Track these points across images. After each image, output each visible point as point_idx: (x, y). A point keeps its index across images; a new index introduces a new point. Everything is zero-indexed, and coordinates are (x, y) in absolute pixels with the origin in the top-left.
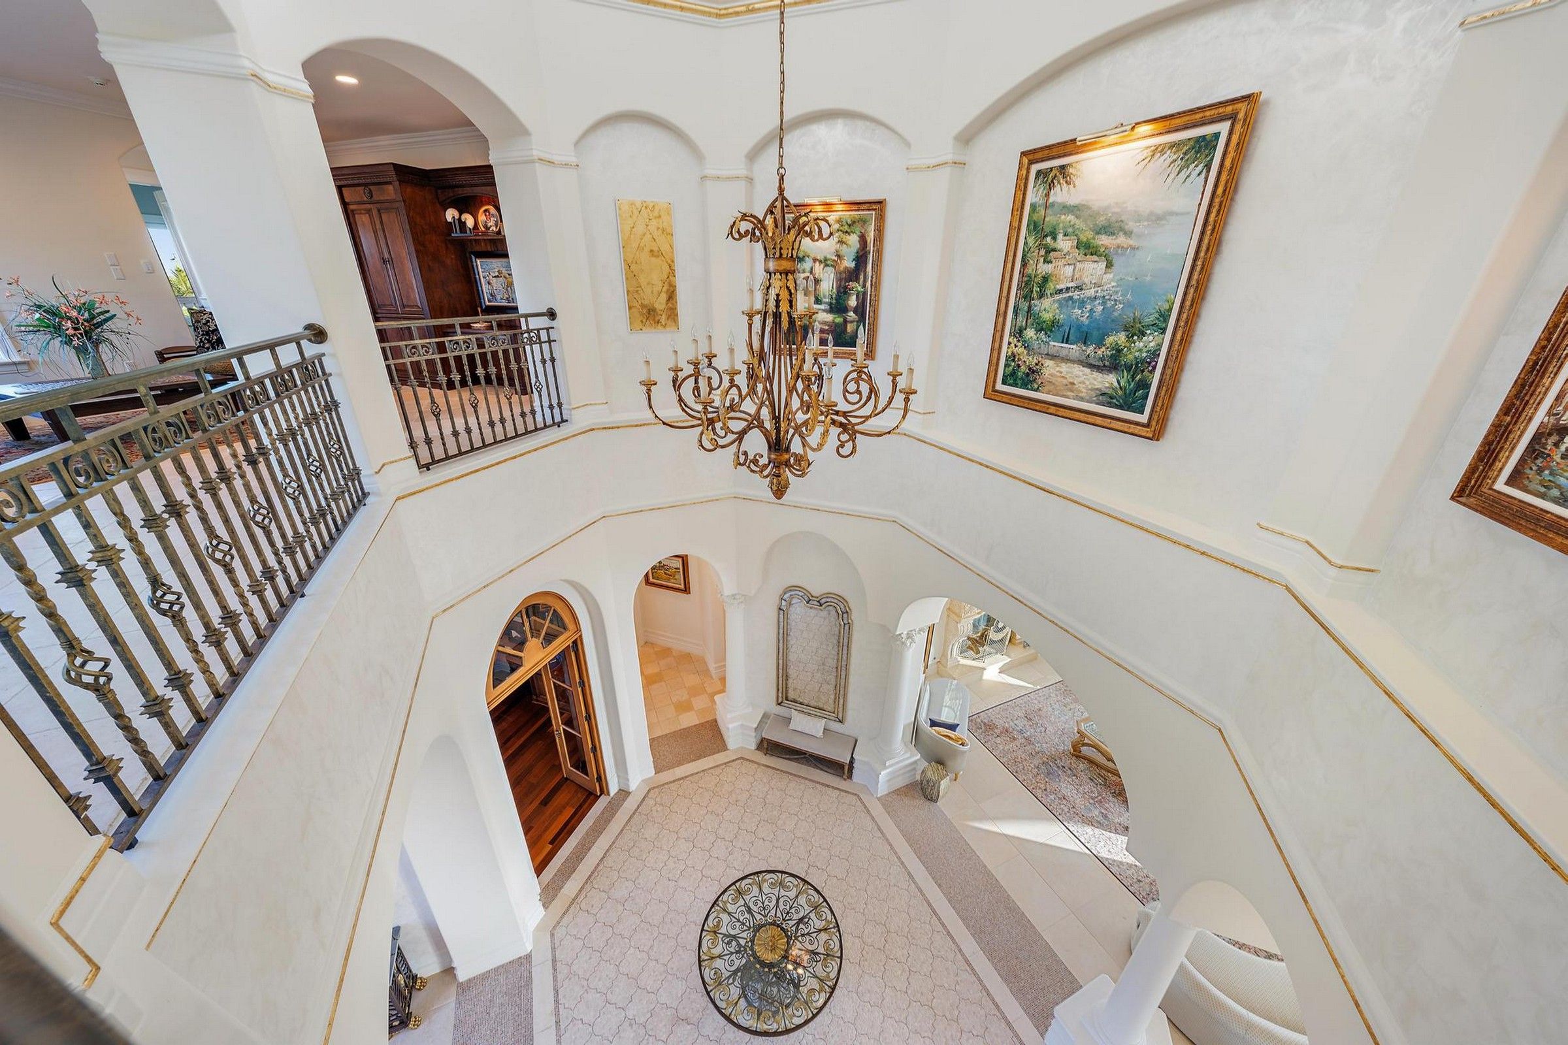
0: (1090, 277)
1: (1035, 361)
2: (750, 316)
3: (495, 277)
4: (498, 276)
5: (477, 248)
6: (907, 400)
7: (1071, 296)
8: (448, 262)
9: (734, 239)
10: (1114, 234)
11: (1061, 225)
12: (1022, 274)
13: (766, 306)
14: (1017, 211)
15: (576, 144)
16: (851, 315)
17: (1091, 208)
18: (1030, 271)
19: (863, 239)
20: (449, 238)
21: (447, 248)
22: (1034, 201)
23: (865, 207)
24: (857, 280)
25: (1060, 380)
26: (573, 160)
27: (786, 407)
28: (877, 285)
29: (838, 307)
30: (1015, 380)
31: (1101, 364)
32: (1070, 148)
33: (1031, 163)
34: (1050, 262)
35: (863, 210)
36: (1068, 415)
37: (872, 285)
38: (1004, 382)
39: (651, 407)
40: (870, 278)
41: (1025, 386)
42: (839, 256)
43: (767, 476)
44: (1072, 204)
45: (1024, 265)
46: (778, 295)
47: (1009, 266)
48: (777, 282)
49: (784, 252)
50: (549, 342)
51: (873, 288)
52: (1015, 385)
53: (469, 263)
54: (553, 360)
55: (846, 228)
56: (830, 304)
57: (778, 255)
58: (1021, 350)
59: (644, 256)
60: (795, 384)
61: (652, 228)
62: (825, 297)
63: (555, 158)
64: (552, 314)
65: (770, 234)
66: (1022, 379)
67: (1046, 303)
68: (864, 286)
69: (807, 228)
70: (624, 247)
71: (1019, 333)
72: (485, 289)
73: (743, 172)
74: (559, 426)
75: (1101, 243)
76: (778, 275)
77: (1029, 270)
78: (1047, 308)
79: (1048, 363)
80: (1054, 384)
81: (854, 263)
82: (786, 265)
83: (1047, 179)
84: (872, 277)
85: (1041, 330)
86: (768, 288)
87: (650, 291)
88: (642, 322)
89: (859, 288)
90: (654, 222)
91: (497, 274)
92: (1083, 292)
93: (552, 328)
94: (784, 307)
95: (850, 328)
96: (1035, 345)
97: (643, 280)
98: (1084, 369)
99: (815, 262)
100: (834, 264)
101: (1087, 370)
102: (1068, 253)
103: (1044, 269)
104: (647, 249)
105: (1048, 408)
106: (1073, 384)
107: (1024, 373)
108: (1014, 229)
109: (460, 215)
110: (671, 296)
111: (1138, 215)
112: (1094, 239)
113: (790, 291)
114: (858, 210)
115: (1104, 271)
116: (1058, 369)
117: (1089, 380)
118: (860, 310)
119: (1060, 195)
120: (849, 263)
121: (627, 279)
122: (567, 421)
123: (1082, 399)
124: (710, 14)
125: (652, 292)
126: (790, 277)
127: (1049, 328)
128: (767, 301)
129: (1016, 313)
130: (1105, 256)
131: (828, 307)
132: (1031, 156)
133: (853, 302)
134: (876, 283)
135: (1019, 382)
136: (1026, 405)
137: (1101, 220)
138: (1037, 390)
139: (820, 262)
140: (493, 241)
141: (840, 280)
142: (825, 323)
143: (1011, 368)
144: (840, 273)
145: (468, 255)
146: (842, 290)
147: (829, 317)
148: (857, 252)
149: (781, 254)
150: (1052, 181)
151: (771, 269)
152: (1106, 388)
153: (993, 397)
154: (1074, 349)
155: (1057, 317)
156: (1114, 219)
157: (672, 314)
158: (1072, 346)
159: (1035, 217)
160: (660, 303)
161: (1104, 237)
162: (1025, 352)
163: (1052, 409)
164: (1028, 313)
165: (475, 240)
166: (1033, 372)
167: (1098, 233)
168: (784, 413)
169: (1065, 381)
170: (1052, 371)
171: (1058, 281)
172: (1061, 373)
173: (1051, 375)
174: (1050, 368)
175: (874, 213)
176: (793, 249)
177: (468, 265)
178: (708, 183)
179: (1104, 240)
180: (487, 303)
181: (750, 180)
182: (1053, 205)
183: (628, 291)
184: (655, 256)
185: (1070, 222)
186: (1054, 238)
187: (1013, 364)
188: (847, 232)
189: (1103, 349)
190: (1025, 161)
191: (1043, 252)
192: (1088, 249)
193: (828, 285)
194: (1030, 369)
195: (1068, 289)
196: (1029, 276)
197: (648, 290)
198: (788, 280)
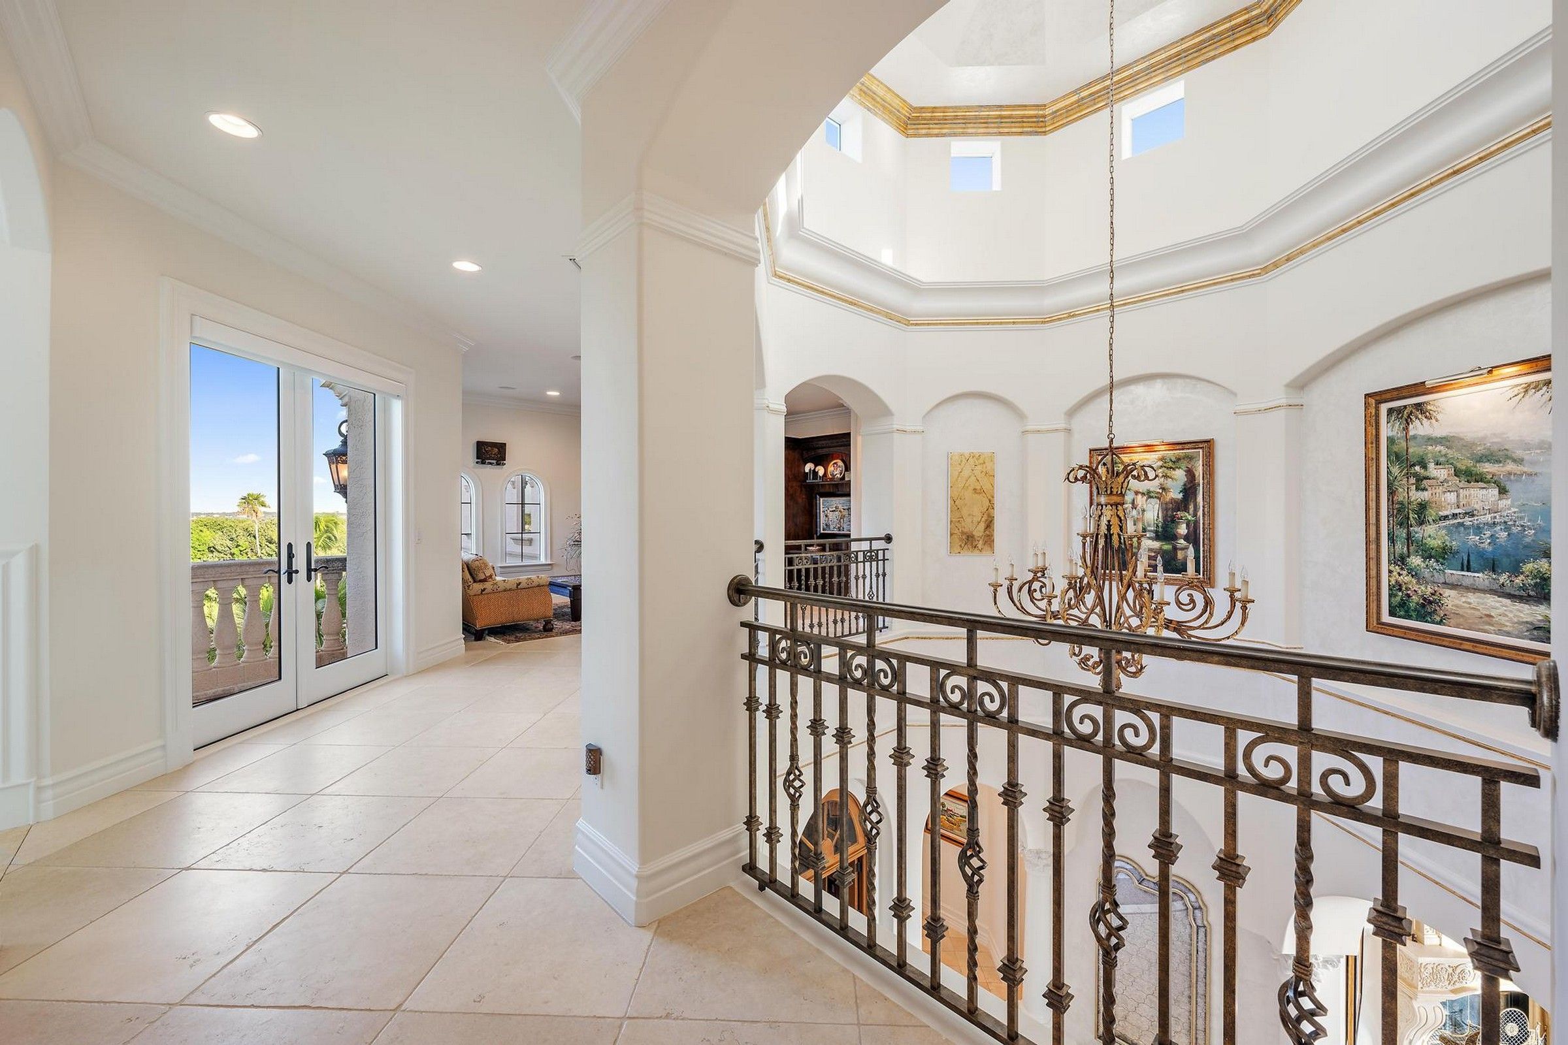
0: (1480, 504)
1: (1429, 590)
2: (1084, 537)
3: (832, 511)
4: (834, 511)
5: (822, 490)
6: (1244, 608)
7: (1460, 521)
8: (800, 501)
9: (1070, 481)
10: (1500, 462)
11: (1430, 455)
12: (1391, 500)
13: (1098, 529)
14: (1372, 443)
15: (924, 417)
16: (1182, 542)
17: (1463, 439)
18: (1401, 499)
19: (1190, 474)
20: (805, 483)
21: (801, 490)
22: (1390, 434)
23: (1190, 446)
24: (1186, 509)
25: (1469, 611)
26: (920, 428)
27: (1117, 611)
28: (1210, 512)
29: (1165, 533)
30: (1406, 612)
31: (1522, 593)
32: (1421, 389)
33: (1378, 403)
34: (1424, 489)
35: (1188, 449)
36: (1491, 652)
37: (1204, 514)
38: (1392, 613)
39: (996, 604)
40: (1201, 508)
41: (1422, 618)
42: (1163, 489)
43: (1099, 673)
44: (1439, 436)
45: (1392, 492)
46: (1109, 521)
47: (1373, 494)
48: (1108, 513)
49: (1115, 491)
50: (884, 560)
51: (1206, 517)
52: (1409, 617)
53: (815, 500)
54: (884, 575)
55: (1170, 464)
56: (1156, 532)
57: (1109, 492)
58: (1408, 579)
59: (968, 494)
60: (1126, 593)
61: (977, 472)
62: (1149, 526)
63: (908, 428)
64: (888, 539)
65: (1104, 479)
66: (1415, 610)
67: (1430, 529)
68: (1195, 515)
69: (1135, 473)
70: (951, 487)
71: (1401, 561)
72: (822, 520)
73: (1063, 426)
74: (881, 631)
75: (1486, 470)
76: (1109, 507)
77: (1401, 496)
78: (1432, 534)
79: (1447, 592)
80: (1462, 616)
81: (1181, 494)
82: (1115, 499)
83: (1403, 416)
84: (1204, 507)
85: (1430, 557)
86: (1100, 516)
87: (971, 521)
88: (961, 546)
89: (1190, 518)
90: (979, 468)
91: (834, 509)
92: (1476, 518)
93: (888, 549)
94: (1115, 530)
95: (1180, 555)
96: (1426, 573)
97: (965, 512)
98: (1500, 599)
99: (1136, 495)
100: (1159, 495)
101: (1508, 602)
102: (1446, 481)
103: (1417, 496)
104: (971, 488)
105: (1461, 644)
106: (1489, 616)
107: (1417, 603)
108: (1371, 461)
109: (815, 467)
110: (989, 525)
111: (1526, 444)
112: (1476, 467)
113: (1120, 518)
114: (1183, 449)
115: (1497, 498)
116: (1464, 599)
117: (1511, 612)
118: (1193, 538)
119: (1419, 428)
120: (1176, 494)
121: (951, 511)
122: (887, 627)
123: (1508, 634)
124: (1037, 323)
125: (972, 522)
126: (1120, 507)
127: (1443, 555)
128: (1098, 525)
129: (1392, 539)
130: (1495, 483)
131: (1153, 535)
132: (1376, 398)
133: (1183, 530)
134: (1209, 512)
135: (1414, 614)
136: (1428, 640)
137: (1480, 450)
138: (1440, 623)
139: (1143, 494)
140: (836, 486)
141: (1167, 510)
142: (1150, 550)
143: (1398, 599)
144: (1166, 504)
145: (814, 496)
146: (1169, 519)
147: (1156, 545)
148: (1185, 485)
149: (1111, 491)
150: (1409, 417)
151: (1103, 503)
152: (1539, 621)
153: (1379, 630)
154: (1481, 578)
155: (1448, 543)
156: (1495, 448)
157: (989, 540)
158: (1476, 575)
159: (1395, 448)
160: (979, 531)
161: (1487, 465)
162: (1414, 581)
163: (1467, 645)
164: (1408, 539)
165: (822, 485)
166: (1430, 602)
167: (1479, 461)
168: (1116, 617)
169: (1477, 613)
170: (1457, 602)
171: (1440, 508)
172: (1470, 603)
173: (1457, 606)
174: (1451, 599)
175: (1201, 450)
176: (1122, 488)
177: (812, 502)
178: (1030, 436)
179: (1487, 468)
180: (822, 531)
181: (1068, 431)
182: (1414, 437)
183: (951, 521)
184: (977, 493)
185: (1440, 452)
186: (1425, 467)
187: (1400, 594)
188: (1171, 468)
189: (1521, 577)
190: (1372, 401)
191: (1412, 480)
192: (1471, 477)
193: (1152, 513)
194: (1425, 599)
195: (1455, 516)
196: (1401, 503)
197: (969, 520)
198: (1118, 510)
